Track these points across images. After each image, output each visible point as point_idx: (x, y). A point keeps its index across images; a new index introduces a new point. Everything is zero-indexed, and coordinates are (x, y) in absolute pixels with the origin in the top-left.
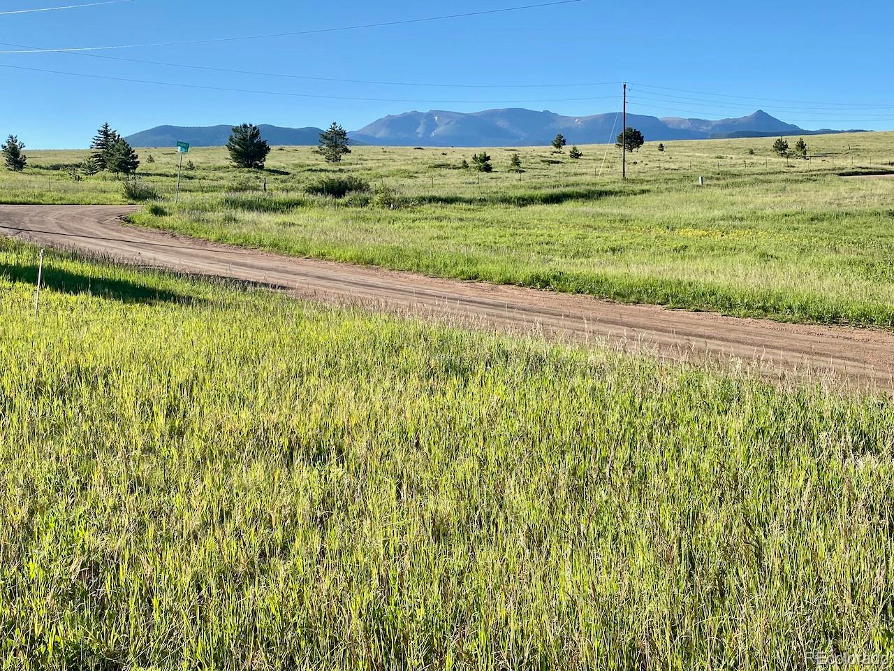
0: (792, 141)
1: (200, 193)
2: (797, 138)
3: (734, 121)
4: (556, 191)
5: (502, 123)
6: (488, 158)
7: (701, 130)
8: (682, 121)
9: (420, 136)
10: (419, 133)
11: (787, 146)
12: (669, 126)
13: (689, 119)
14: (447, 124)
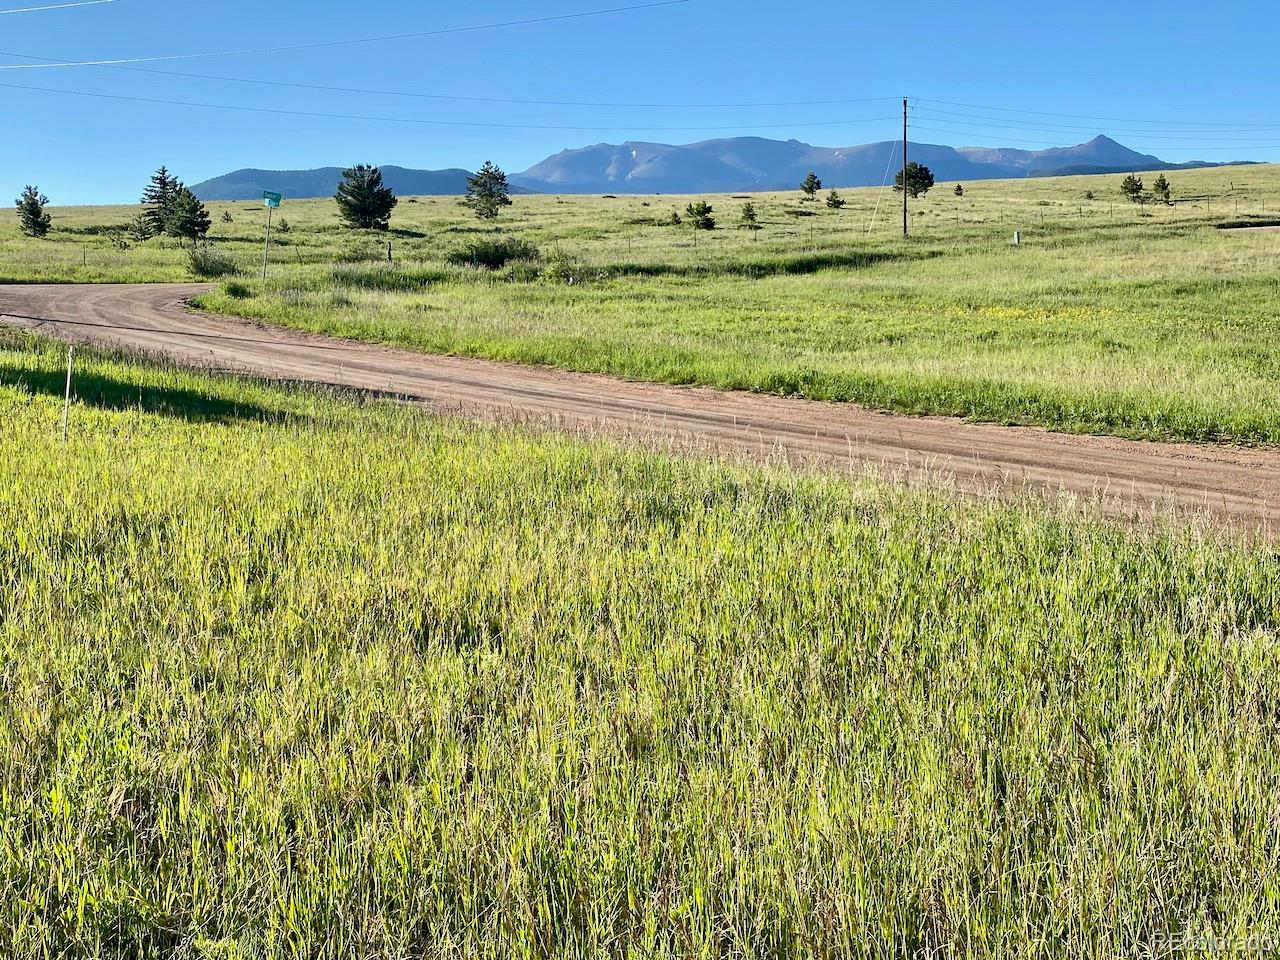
0: (1148, 180)
1: (298, 264)
2: (1155, 175)
3: (1065, 151)
4: (809, 255)
5: (729, 159)
6: (709, 210)
7: (1017, 165)
8: (988, 152)
9: (611, 178)
10: (609, 175)
11: (1140, 187)
12: (972, 160)
13: (999, 149)
14: (651, 160)
